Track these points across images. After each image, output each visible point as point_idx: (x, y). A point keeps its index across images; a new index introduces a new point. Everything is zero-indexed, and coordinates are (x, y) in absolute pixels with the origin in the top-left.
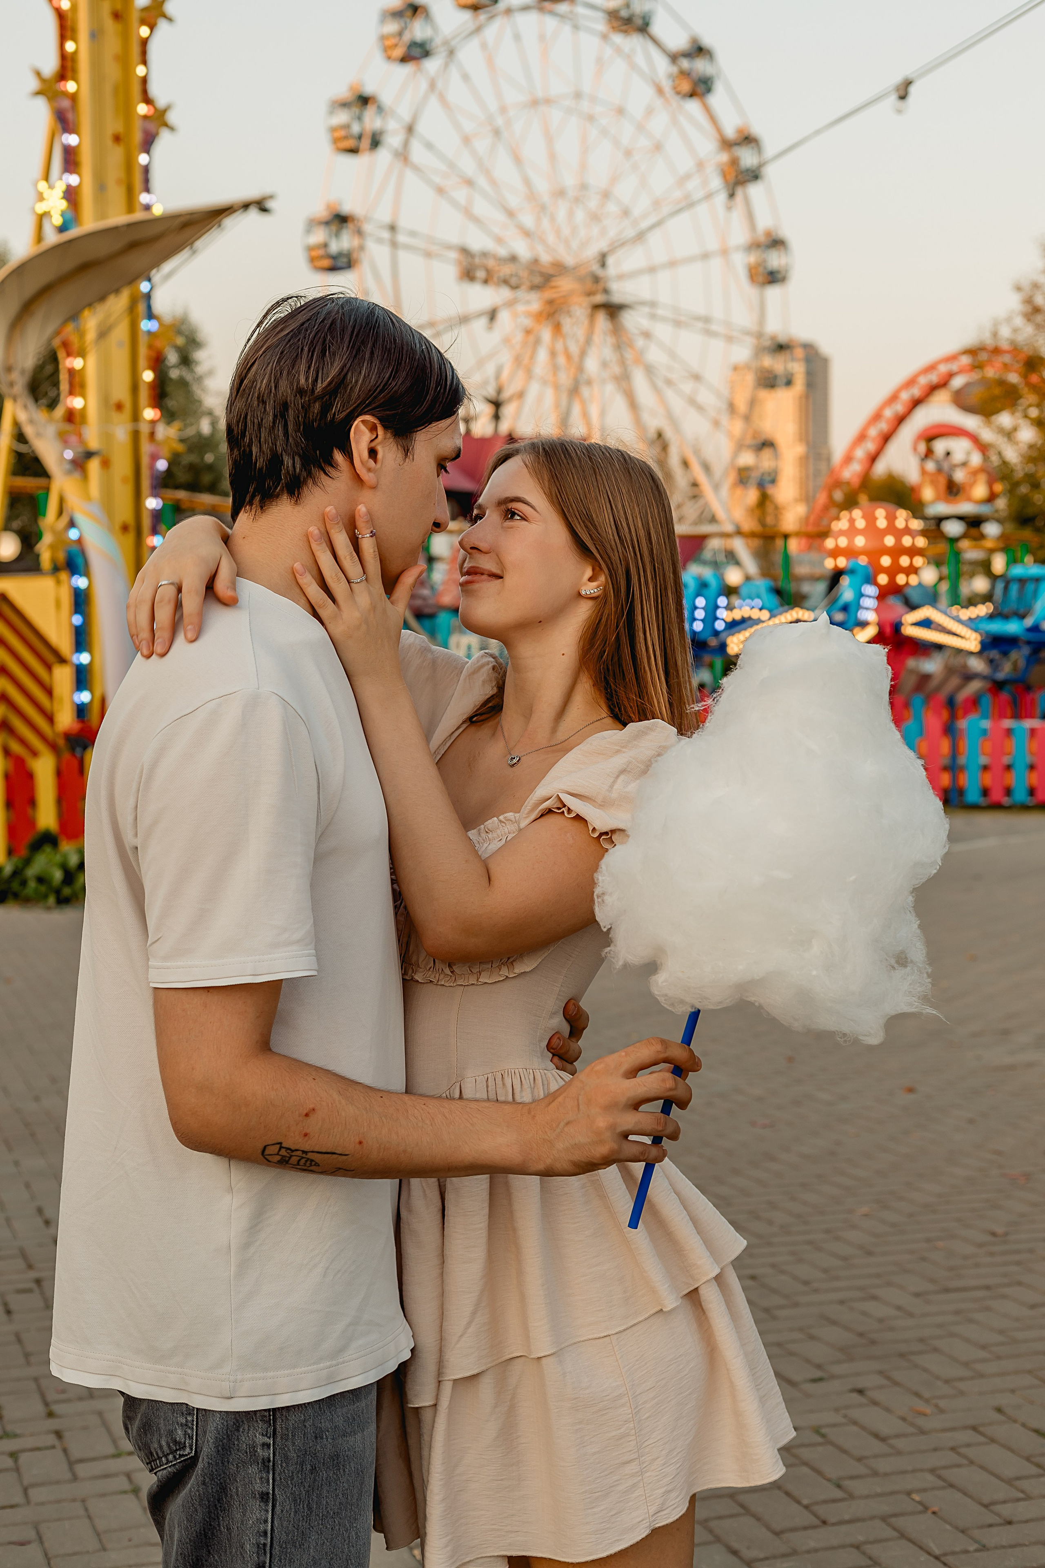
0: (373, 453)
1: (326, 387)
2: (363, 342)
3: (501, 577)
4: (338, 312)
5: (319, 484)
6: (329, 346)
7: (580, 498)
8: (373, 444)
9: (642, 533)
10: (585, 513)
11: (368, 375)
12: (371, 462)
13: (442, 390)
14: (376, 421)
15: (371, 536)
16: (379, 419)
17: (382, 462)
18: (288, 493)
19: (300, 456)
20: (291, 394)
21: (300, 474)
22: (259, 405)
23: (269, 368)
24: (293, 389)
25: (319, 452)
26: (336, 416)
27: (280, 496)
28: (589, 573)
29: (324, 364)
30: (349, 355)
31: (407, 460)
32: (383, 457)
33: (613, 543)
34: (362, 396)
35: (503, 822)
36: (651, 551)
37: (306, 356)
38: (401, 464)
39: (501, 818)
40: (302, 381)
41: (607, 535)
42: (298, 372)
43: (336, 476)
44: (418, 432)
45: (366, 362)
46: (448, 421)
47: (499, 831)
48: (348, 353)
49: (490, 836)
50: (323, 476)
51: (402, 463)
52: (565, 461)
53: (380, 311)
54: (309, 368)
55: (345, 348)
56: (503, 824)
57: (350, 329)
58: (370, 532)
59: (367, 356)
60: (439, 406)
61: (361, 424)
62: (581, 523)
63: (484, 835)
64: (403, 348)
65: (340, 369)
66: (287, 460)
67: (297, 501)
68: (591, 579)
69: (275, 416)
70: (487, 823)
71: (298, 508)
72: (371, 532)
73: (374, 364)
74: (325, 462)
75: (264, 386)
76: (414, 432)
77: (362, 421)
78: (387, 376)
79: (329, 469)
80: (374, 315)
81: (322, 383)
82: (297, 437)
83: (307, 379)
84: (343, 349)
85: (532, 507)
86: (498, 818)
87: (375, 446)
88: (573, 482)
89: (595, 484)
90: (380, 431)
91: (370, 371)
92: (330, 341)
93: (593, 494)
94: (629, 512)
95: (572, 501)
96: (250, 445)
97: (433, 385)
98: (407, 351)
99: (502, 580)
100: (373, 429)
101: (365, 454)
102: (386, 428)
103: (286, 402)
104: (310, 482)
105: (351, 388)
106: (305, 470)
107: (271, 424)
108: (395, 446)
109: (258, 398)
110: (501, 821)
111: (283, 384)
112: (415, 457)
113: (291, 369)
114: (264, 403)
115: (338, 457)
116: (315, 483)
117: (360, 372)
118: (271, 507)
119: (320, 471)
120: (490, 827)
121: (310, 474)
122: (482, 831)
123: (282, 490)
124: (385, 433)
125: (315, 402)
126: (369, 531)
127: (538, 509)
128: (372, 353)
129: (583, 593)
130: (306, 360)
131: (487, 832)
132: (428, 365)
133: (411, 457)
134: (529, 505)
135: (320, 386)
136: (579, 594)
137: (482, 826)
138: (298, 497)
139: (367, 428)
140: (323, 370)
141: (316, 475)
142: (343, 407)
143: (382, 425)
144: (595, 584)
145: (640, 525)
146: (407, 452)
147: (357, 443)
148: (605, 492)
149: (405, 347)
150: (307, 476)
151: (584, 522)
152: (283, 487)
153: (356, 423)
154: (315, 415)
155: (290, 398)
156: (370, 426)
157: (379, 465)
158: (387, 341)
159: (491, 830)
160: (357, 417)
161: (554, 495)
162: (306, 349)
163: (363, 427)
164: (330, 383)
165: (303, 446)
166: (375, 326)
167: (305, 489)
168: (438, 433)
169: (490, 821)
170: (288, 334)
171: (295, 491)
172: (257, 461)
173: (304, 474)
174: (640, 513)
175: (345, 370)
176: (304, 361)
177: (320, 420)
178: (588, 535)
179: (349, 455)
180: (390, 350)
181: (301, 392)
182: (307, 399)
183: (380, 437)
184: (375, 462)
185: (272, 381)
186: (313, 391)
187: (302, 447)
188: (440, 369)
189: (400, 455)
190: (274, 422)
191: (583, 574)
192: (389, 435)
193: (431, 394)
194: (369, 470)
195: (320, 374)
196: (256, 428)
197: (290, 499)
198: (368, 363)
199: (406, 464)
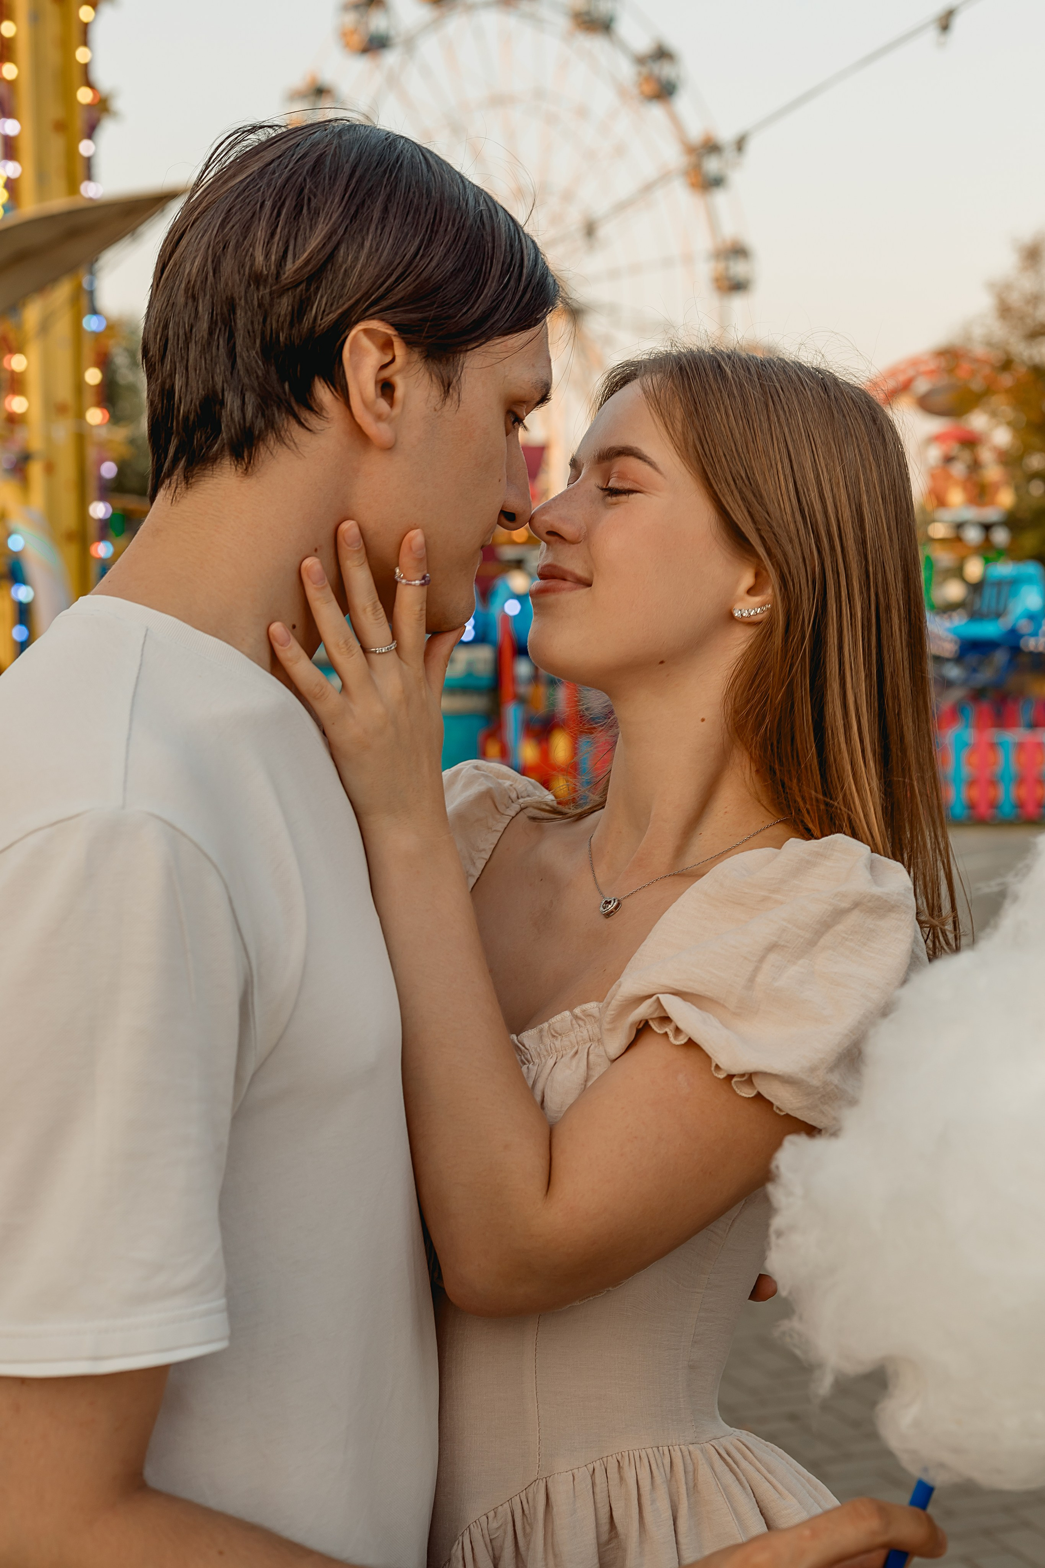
0: (386, 388)
1: (301, 268)
2: (370, 193)
3: (589, 584)
4: (330, 143)
5: (287, 441)
6: (309, 200)
7: (737, 450)
8: (386, 373)
9: (846, 514)
10: (744, 476)
11: (377, 250)
12: (383, 405)
13: (512, 282)
14: (391, 331)
15: (422, 585)
16: (396, 326)
17: (404, 403)
18: (231, 455)
19: (253, 389)
20: (241, 281)
21: (252, 423)
22: (186, 304)
23: (206, 238)
24: (244, 275)
25: (290, 386)
26: (319, 322)
27: (219, 460)
28: (748, 579)
29: (298, 230)
30: (343, 212)
31: (448, 402)
32: (405, 396)
33: (792, 526)
34: (364, 287)
35: (580, 1019)
36: (862, 542)
37: (268, 215)
38: (438, 408)
39: (577, 1011)
40: (260, 258)
41: (782, 516)
42: (253, 245)
43: (319, 428)
44: (469, 353)
45: (373, 226)
46: (525, 336)
47: (572, 1035)
48: (341, 209)
49: (558, 1043)
50: (295, 428)
51: (439, 406)
52: (714, 387)
53: (406, 146)
54: (273, 235)
55: (336, 200)
56: (581, 1022)
57: (347, 169)
58: (421, 577)
59: (376, 215)
60: (506, 308)
61: (362, 336)
62: (736, 492)
63: (547, 1040)
64: (442, 206)
65: (324, 237)
66: (231, 400)
67: (246, 469)
68: (751, 591)
69: (213, 323)
70: (553, 1020)
71: (251, 482)
72: (424, 578)
73: (387, 230)
74: (298, 402)
75: (194, 271)
76: (461, 352)
77: (366, 331)
78: (413, 250)
79: (305, 415)
80: (395, 149)
81: (294, 262)
82: (249, 357)
83: (267, 256)
84: (332, 202)
85: (651, 464)
86: (571, 1011)
87: (391, 376)
88: (725, 422)
89: (765, 425)
90: (399, 349)
91: (381, 241)
92: (310, 191)
93: (760, 444)
94: (825, 478)
95: (722, 454)
96: (172, 375)
97: (496, 270)
98: (450, 211)
99: (588, 589)
100: (386, 345)
101: (370, 389)
102: (409, 344)
103: (233, 298)
104: (271, 438)
105: (346, 271)
106: (263, 415)
107: (206, 336)
108: (427, 375)
109: (186, 290)
110: (576, 1017)
111: (228, 265)
112: (463, 396)
113: (241, 240)
114: (194, 298)
115: (324, 394)
116: (280, 439)
117: (363, 243)
118: (203, 479)
119: (290, 418)
120: (558, 1027)
121: (271, 425)
122: (545, 1033)
123: (221, 450)
124: (408, 354)
125: (280, 296)
126: (420, 575)
127: (661, 467)
128: (386, 210)
129: (737, 614)
130: (268, 222)
131: (554, 1036)
132: (489, 239)
133: (456, 397)
134: (645, 461)
135: (290, 267)
136: (731, 616)
137: (545, 1025)
138: (249, 462)
139: (374, 343)
140: (296, 239)
141: (283, 426)
142: (332, 305)
143: (403, 338)
144: (757, 599)
145: (844, 498)
146: (447, 387)
147: (356, 368)
148: (782, 440)
149: (447, 206)
150: (266, 427)
151: (740, 492)
152: (223, 446)
153: (353, 333)
154: (281, 319)
155: (239, 291)
156: (382, 341)
157: (397, 410)
158: (414, 193)
159: (560, 1032)
160: (356, 322)
161: (691, 443)
162: (268, 204)
163: (365, 342)
164: (307, 262)
165: (260, 373)
166: (394, 166)
167: (262, 449)
168: (505, 355)
169: (558, 1017)
170: (242, 181)
171: (243, 452)
172: (181, 402)
173: (260, 423)
174: (845, 477)
175: (335, 239)
176: (263, 223)
177: (292, 325)
178: (746, 514)
179: (342, 390)
180: (417, 210)
181: (257, 279)
182: (268, 290)
183: (399, 361)
184: (392, 405)
185: (210, 260)
186: (278, 275)
187: (258, 377)
188: (512, 246)
189: (435, 392)
190: (211, 333)
191: (737, 582)
192: (415, 357)
193: (490, 287)
194: (379, 417)
195: (291, 247)
196: (181, 344)
197: (236, 466)
198: (377, 229)
199: (446, 408)
